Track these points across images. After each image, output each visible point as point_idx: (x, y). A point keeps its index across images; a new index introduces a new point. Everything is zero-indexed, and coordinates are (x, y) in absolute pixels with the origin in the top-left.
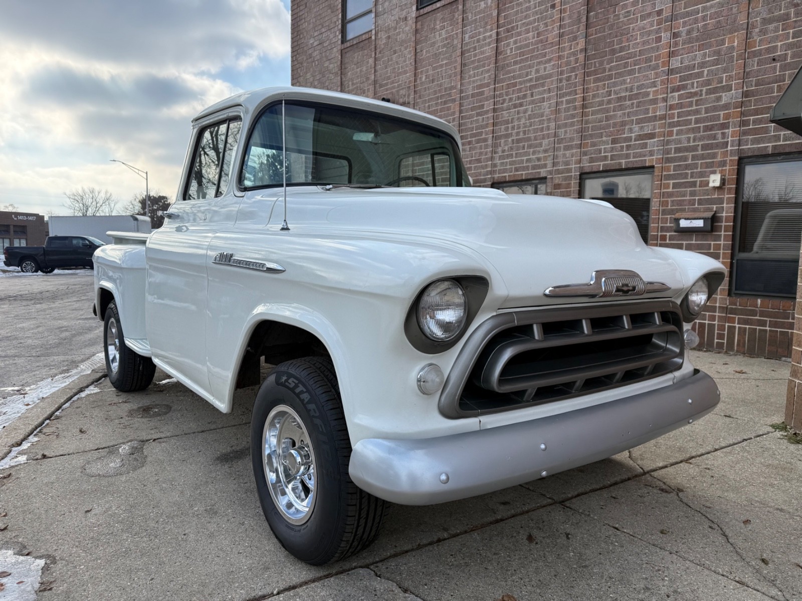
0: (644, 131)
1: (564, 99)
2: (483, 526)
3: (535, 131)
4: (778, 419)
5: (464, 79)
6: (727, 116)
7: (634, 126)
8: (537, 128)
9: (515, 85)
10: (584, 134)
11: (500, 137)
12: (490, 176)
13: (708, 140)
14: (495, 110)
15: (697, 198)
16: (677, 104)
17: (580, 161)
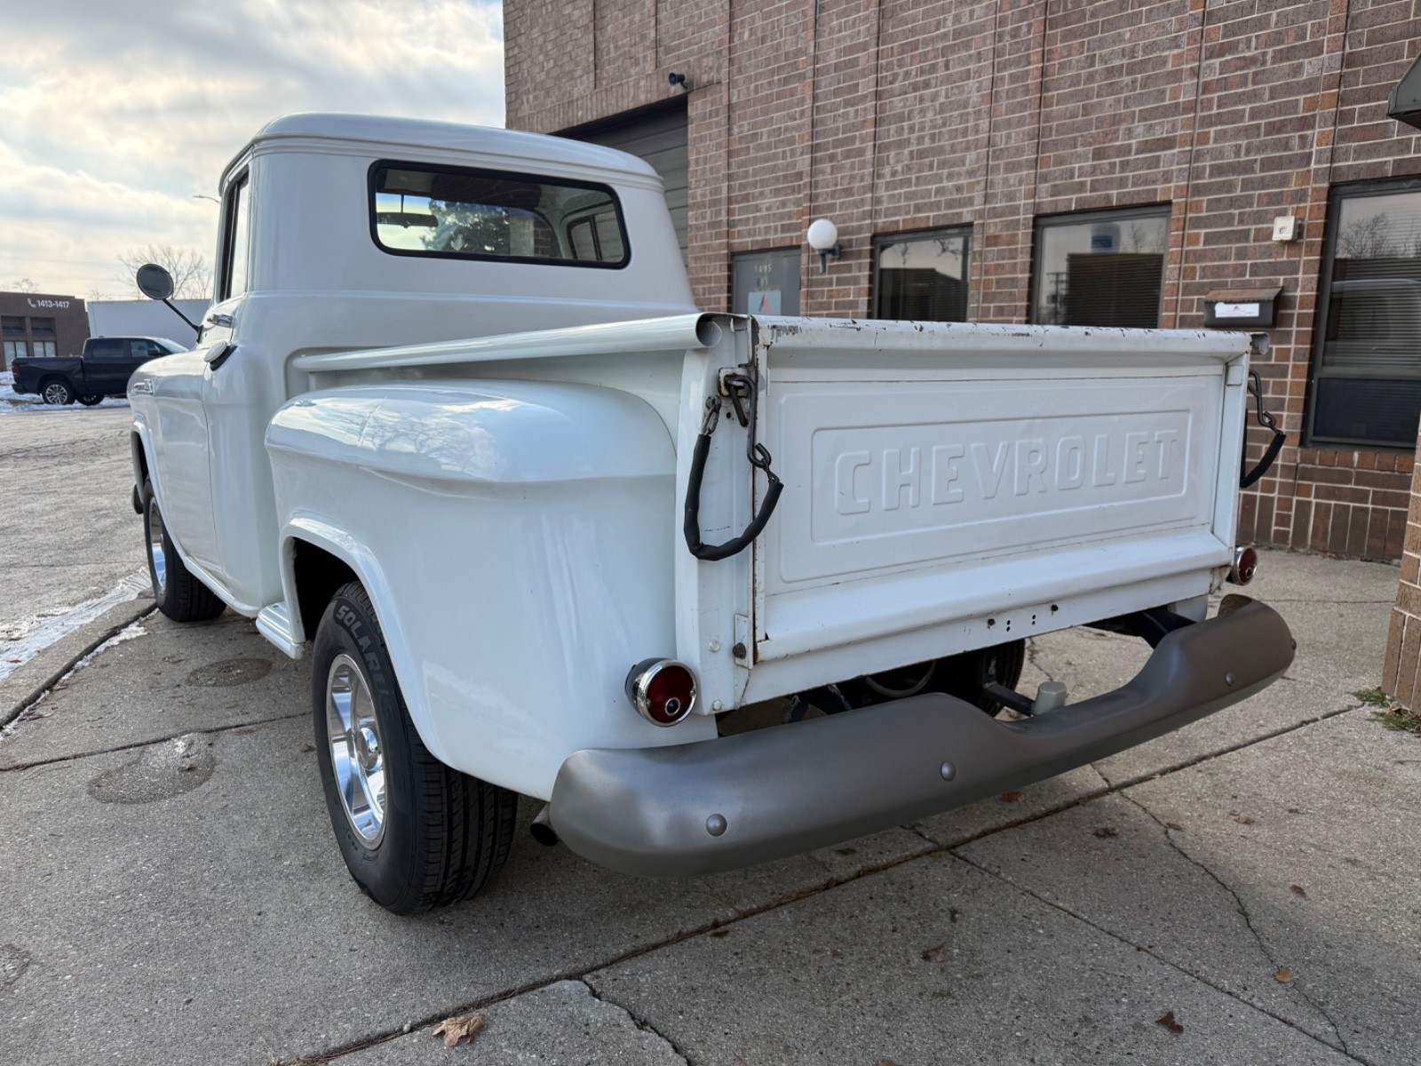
0: (1154, 134)
1: (1006, 73)
2: (800, 896)
3: (954, 134)
4: (1370, 682)
5: (820, 36)
6: (1311, 104)
7: (1136, 124)
8: (956, 130)
9: (914, 46)
10: (1042, 140)
11: (887, 147)
12: (868, 222)
13: (1272, 151)
14: (878, 95)
15: (1249, 262)
16: (1218, 80)
17: (1034, 193)
